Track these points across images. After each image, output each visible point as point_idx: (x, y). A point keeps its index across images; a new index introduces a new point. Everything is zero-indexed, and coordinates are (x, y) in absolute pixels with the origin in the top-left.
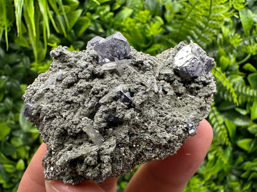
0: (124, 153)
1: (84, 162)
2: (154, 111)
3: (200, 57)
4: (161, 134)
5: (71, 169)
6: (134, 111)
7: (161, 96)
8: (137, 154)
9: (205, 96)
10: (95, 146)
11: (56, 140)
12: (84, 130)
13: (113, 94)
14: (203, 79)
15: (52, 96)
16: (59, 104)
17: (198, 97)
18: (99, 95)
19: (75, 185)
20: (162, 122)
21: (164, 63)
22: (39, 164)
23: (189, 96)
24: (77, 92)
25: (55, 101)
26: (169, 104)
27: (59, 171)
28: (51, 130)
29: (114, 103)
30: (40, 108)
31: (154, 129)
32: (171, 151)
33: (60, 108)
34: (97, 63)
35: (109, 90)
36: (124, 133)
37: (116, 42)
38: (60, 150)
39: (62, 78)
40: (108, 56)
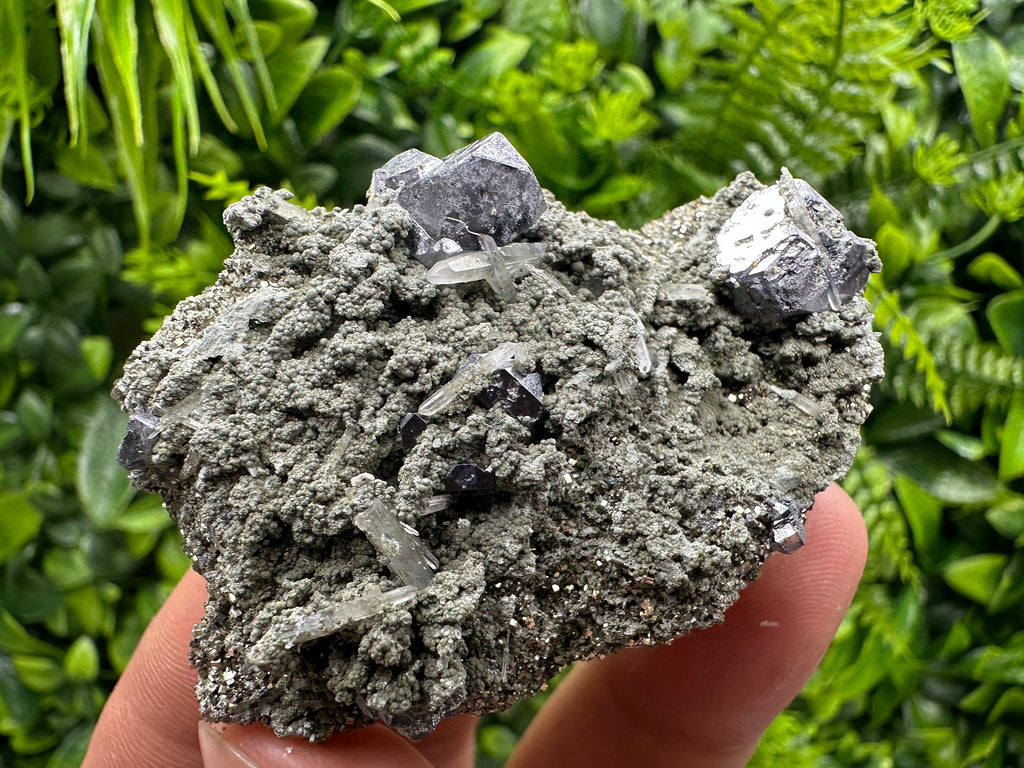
0: (515, 618)
1: (357, 653)
2: (635, 452)
3: (820, 234)
4: (662, 541)
5: (304, 677)
6: (559, 449)
7: (661, 389)
8: (565, 623)
9: (839, 392)
10: (404, 589)
11: (248, 562)
12: (361, 523)
13: (472, 381)
14: (832, 323)
15: (231, 389)
16: (260, 420)
17: (811, 396)
18: (417, 387)
19: (320, 743)
20: (666, 496)
21: (672, 258)
22: (170, 658)
23: (774, 392)
24: (329, 373)
25: (245, 409)
26: (695, 423)
27: (258, 687)
28: (227, 523)
29: (477, 416)
30: (182, 436)
31: (634, 523)
32: (701, 613)
33: (263, 436)
34: (412, 257)
35: (457, 366)
36: (515, 537)
37: (485, 172)
38: (261, 603)
39: (271, 314)
40: (454, 230)
